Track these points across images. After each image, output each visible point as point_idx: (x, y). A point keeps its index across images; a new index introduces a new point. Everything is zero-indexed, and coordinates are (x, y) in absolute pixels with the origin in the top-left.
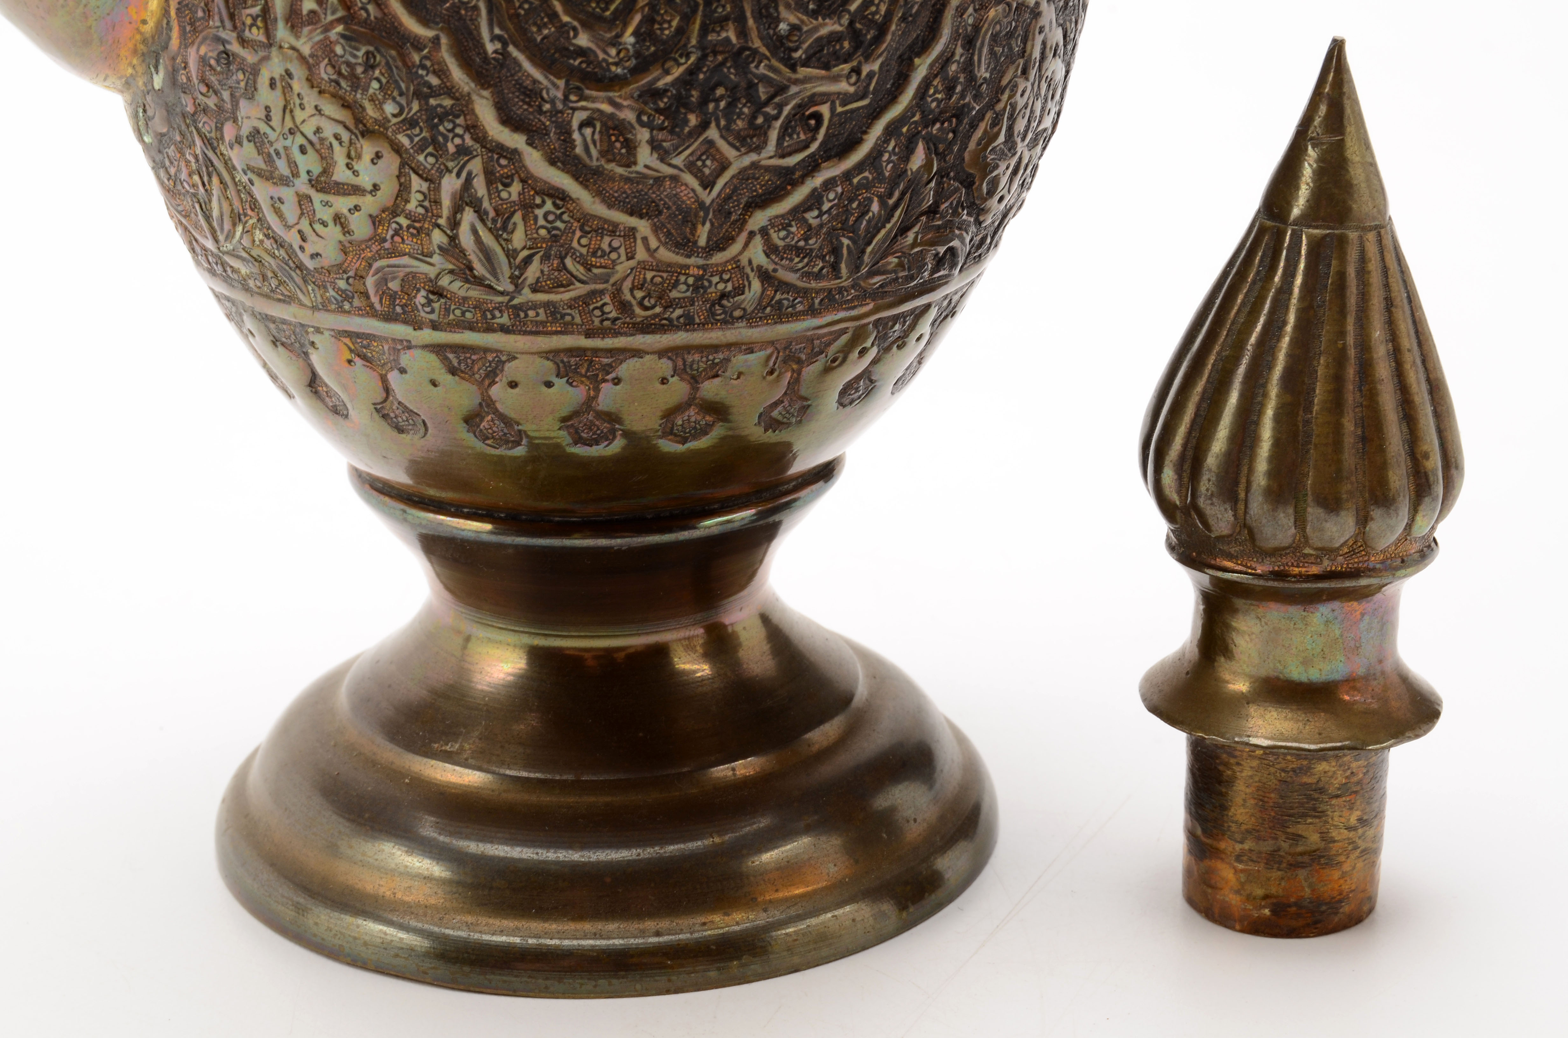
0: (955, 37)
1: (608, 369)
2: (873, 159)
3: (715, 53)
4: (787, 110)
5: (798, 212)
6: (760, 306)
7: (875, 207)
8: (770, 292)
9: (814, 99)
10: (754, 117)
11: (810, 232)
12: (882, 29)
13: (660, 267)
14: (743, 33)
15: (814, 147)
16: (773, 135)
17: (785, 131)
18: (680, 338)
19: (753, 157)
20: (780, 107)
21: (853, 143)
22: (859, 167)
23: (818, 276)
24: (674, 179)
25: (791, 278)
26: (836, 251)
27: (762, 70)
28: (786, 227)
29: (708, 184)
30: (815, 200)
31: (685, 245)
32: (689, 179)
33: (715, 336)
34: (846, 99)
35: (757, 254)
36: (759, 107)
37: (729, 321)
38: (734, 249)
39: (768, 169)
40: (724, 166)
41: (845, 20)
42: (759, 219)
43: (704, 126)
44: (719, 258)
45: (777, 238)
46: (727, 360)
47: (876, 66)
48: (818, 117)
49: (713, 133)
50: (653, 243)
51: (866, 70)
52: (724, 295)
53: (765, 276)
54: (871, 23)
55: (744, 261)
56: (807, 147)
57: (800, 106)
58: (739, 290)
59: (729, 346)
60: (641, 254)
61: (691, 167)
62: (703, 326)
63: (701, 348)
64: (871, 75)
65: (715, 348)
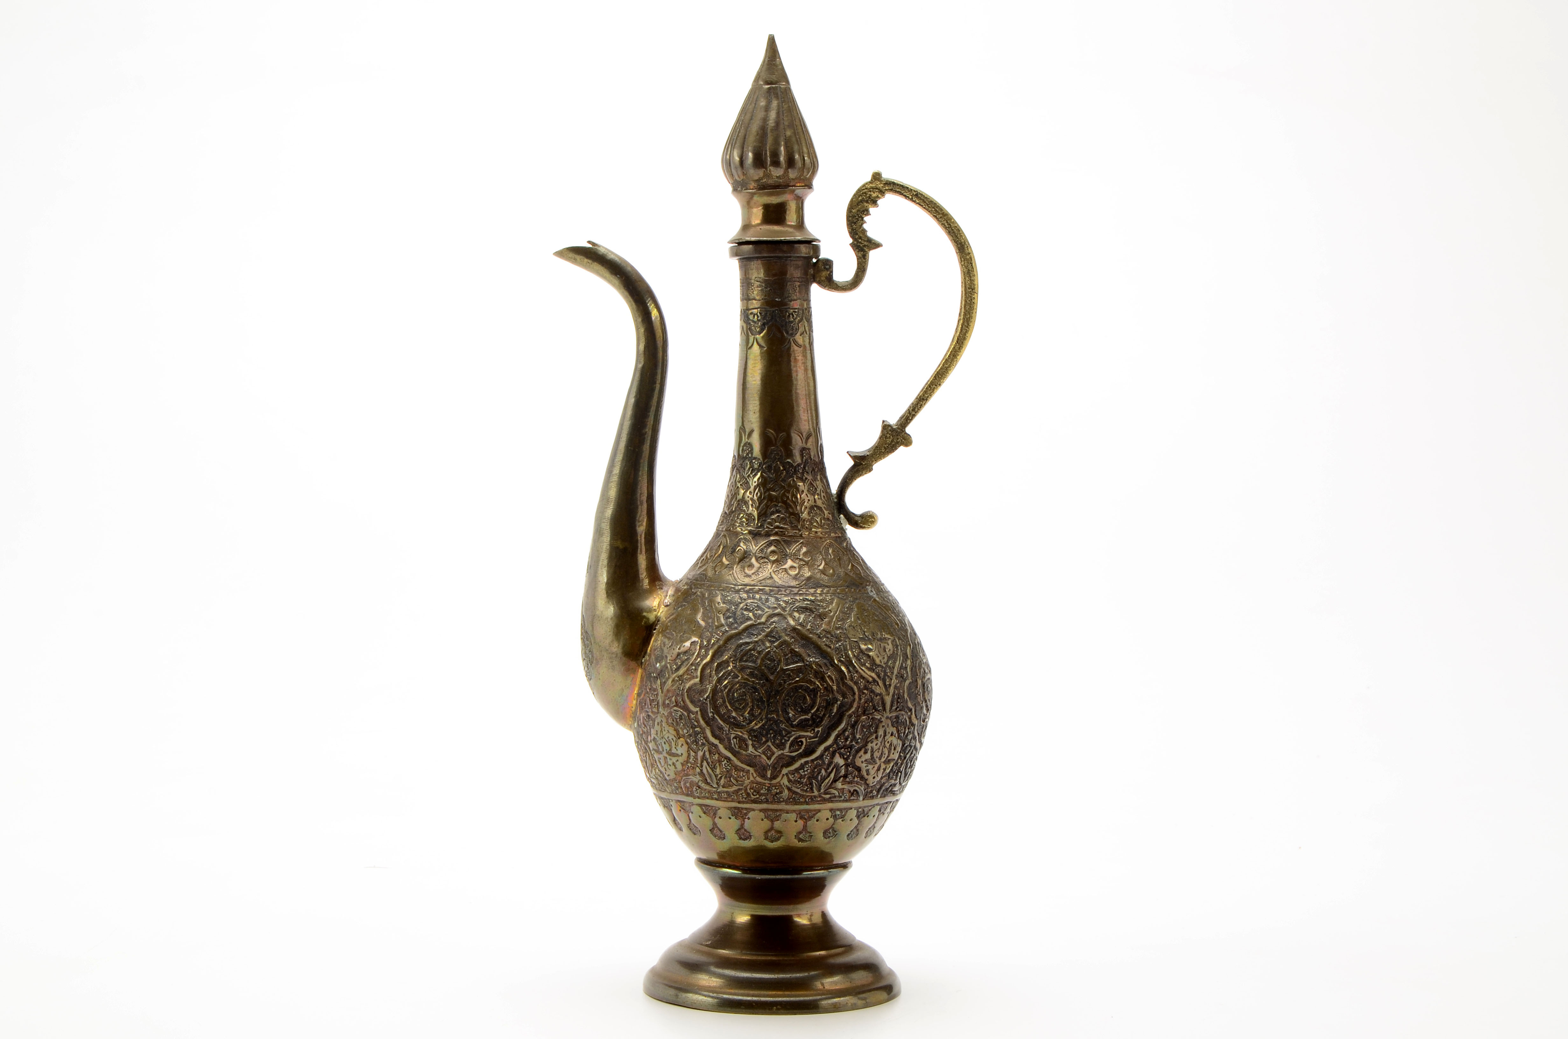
0: (847, 724)
1: (746, 814)
2: (821, 757)
3: (770, 721)
4: (792, 739)
5: (797, 770)
6: (789, 799)
7: (823, 771)
8: (791, 794)
9: (800, 737)
10: (781, 740)
11: (801, 777)
12: (822, 719)
13: (757, 783)
14: (777, 715)
15: (801, 751)
16: (788, 745)
17: (791, 745)
18: (765, 806)
19: (782, 752)
20: (789, 738)
21: (813, 751)
22: (816, 759)
23: (806, 791)
24: (760, 756)
25: (798, 791)
26: (811, 784)
27: (783, 726)
28: (793, 774)
29: (769, 758)
30: (802, 767)
31: (763, 776)
32: (763, 756)
33: (775, 807)
34: (811, 738)
35: (785, 781)
36: (783, 737)
37: (779, 802)
38: (778, 779)
39: (787, 756)
40: (773, 754)
41: (810, 715)
42: (785, 771)
43: (767, 741)
44: (774, 782)
45: (791, 777)
46: (780, 815)
47: (820, 729)
48: (802, 742)
49: (769, 743)
50: (755, 775)
51: (816, 730)
52: (777, 793)
53: (789, 789)
54: (819, 717)
55: (782, 784)
56: (798, 751)
57: (796, 738)
58: (781, 792)
59: (781, 810)
60: (752, 778)
61: (764, 753)
62: (771, 803)
63: (772, 810)
64: (818, 731)
65: (776, 810)
